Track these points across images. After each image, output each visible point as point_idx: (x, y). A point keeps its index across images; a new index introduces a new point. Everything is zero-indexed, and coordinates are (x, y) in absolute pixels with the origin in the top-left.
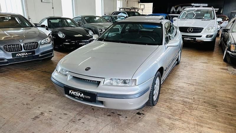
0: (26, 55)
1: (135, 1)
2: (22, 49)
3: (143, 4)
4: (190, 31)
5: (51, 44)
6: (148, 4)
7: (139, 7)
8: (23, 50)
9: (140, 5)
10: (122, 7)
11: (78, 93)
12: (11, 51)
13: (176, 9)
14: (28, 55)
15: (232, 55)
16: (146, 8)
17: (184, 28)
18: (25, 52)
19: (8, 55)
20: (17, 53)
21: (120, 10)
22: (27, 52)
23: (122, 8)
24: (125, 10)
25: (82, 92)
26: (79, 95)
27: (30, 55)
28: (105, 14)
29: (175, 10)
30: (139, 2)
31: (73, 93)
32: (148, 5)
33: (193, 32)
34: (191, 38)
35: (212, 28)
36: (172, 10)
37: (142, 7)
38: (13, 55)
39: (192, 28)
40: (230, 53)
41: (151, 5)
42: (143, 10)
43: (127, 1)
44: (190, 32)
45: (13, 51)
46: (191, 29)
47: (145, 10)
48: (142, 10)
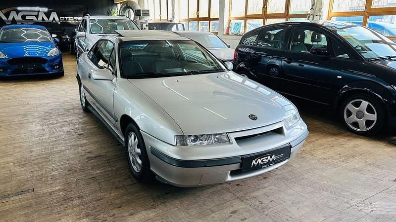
13: (7, 15)
25: (271, 152)
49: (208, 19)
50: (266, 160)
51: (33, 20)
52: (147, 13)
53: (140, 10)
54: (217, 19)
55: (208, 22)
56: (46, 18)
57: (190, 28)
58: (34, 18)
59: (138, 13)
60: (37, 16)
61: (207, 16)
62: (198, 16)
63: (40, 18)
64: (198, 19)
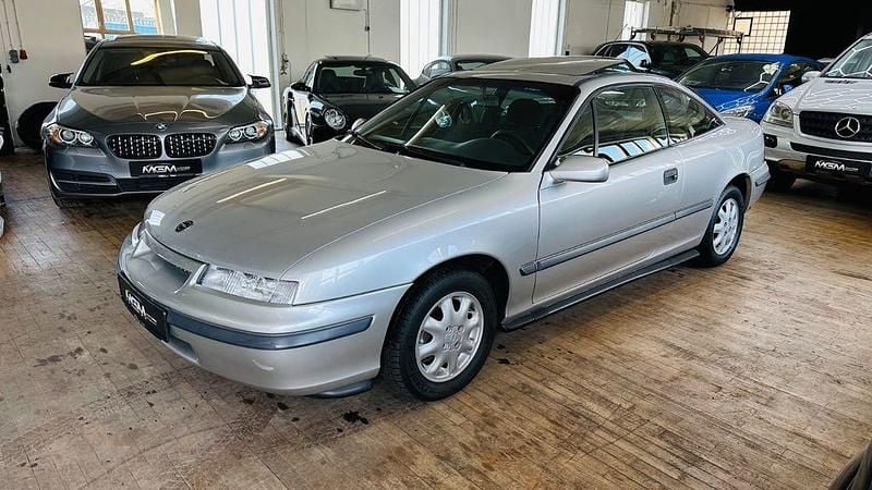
0: (173, 172)
1: (711, 5)
2: (159, 154)
3: (745, 14)
4: (846, 132)
5: (265, 144)
6: (770, 13)
7: (730, 27)
8: (164, 156)
9: (731, 21)
10: (645, 27)
12: (130, 157)
14: (179, 172)
16: (760, 33)
17: (813, 116)
18: (170, 163)
19: (119, 168)
20: (145, 164)
21: (633, 37)
22: (177, 164)
23: (643, 31)
24: (653, 37)
27: (184, 172)
28: (567, 54)
30: (730, 9)
32: (769, 21)
33: (859, 138)
34: (847, 164)
37: (743, 26)
38: (134, 169)
39: (859, 117)
41: (782, 20)
42: (746, 39)
43: (670, 4)
44: (846, 135)
45: (136, 157)
46: (854, 125)
47: (753, 39)
48: (740, 38)
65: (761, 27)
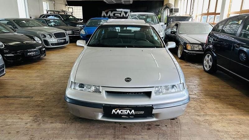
1: (62, 4)
3: (70, 7)
6: (77, 7)
7: (67, 10)
9: (67, 8)
10: (50, 10)
11: (126, 110)
13: (107, 13)
15: (190, 53)
16: (75, 12)
21: (48, 13)
25: (130, 108)
26: (127, 112)
28: (31, 18)
29: (105, 15)
30: (66, 5)
31: (119, 112)
32: (77, 9)
35: (161, 31)
36: (103, 15)
37: (70, 10)
40: (187, 51)
41: (80, 9)
47: (74, 14)
49: (215, 14)
50: (125, 112)
51: (118, 16)
52: (177, 10)
53: (172, 9)
54: (219, 14)
55: (214, 16)
56: (125, 15)
57: (202, 20)
58: (119, 15)
59: (171, 11)
60: (120, 14)
61: (214, 11)
62: (208, 12)
63: (122, 15)
64: (208, 14)
65: (75, 10)
